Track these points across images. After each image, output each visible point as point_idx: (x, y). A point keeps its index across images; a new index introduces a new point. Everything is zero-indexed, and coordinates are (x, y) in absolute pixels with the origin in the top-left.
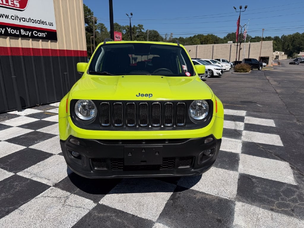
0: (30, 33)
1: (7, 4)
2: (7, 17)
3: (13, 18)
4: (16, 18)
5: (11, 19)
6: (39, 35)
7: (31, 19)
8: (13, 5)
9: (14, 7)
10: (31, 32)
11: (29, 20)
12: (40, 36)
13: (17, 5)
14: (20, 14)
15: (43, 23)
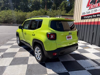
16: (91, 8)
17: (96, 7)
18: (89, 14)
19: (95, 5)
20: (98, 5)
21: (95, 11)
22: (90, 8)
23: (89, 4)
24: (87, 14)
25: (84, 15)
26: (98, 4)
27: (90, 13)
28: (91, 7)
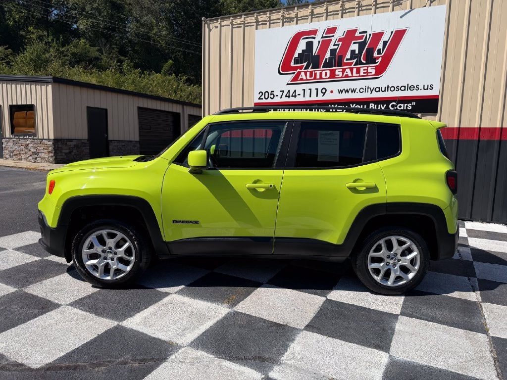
0: (383, 106)
1: (358, 75)
2: (354, 91)
3: (361, 90)
4: (367, 89)
5: (359, 92)
6: (398, 108)
7: (390, 86)
8: (366, 74)
9: (367, 75)
10: (385, 105)
11: (387, 88)
12: (402, 108)
13: (371, 73)
14: (373, 84)
15: (411, 88)
16: (302, 79)
17: (321, 78)
18: (292, 99)
19: (318, 73)
20: (328, 76)
21: (320, 94)
22: (295, 79)
23: (292, 64)
24: (285, 99)
25: (269, 100)
26: (328, 72)
27: (299, 99)
28: (303, 75)
